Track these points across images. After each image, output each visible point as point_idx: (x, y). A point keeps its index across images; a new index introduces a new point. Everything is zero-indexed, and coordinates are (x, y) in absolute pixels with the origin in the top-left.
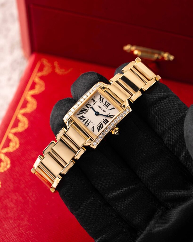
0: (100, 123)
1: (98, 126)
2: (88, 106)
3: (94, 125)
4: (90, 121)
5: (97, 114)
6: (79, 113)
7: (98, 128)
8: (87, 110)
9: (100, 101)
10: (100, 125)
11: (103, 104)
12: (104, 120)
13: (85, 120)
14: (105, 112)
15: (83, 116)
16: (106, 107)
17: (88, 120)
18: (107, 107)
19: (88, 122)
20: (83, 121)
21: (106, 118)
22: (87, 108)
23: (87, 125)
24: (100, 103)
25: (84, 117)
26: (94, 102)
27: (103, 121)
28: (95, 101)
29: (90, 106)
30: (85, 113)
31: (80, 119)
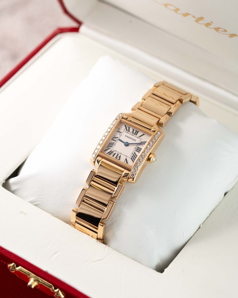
0: (133, 153)
1: (131, 156)
2: (115, 139)
3: (126, 156)
4: (121, 154)
5: (127, 144)
6: (107, 149)
7: (131, 158)
8: (114, 143)
9: (127, 131)
10: (134, 155)
11: (130, 133)
12: (136, 148)
13: (115, 154)
14: (135, 140)
15: (111, 151)
16: (134, 135)
17: (119, 153)
18: (136, 136)
19: (119, 156)
20: (113, 156)
21: (137, 146)
22: (114, 142)
23: (118, 158)
24: (127, 132)
25: (113, 152)
26: (120, 134)
27: (135, 150)
28: (121, 132)
29: (117, 139)
30: (113, 147)
31: (109, 154)
